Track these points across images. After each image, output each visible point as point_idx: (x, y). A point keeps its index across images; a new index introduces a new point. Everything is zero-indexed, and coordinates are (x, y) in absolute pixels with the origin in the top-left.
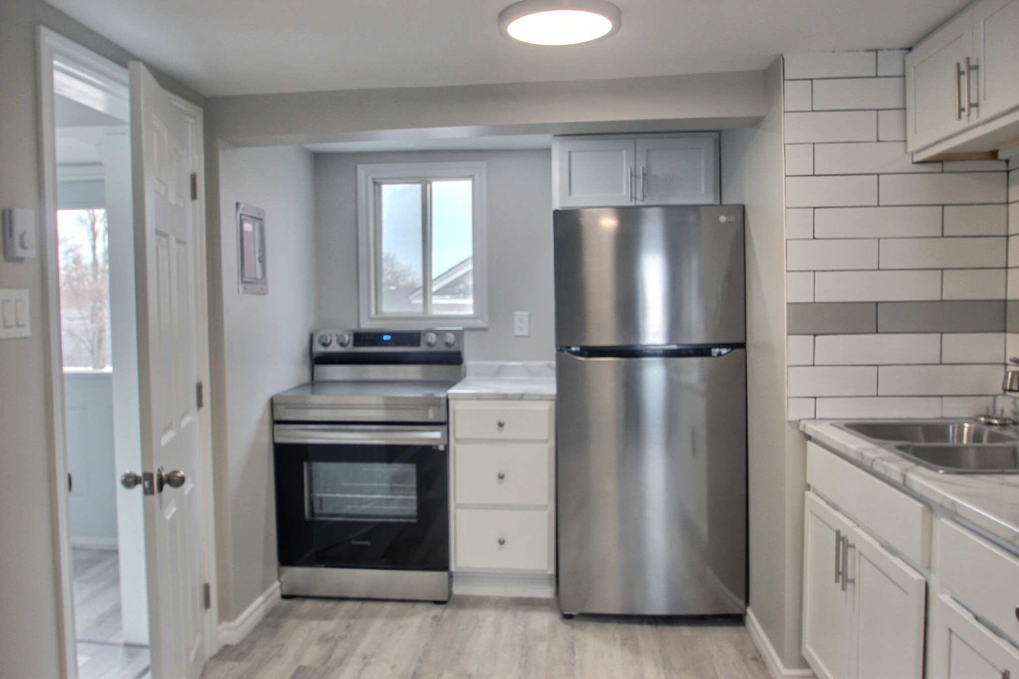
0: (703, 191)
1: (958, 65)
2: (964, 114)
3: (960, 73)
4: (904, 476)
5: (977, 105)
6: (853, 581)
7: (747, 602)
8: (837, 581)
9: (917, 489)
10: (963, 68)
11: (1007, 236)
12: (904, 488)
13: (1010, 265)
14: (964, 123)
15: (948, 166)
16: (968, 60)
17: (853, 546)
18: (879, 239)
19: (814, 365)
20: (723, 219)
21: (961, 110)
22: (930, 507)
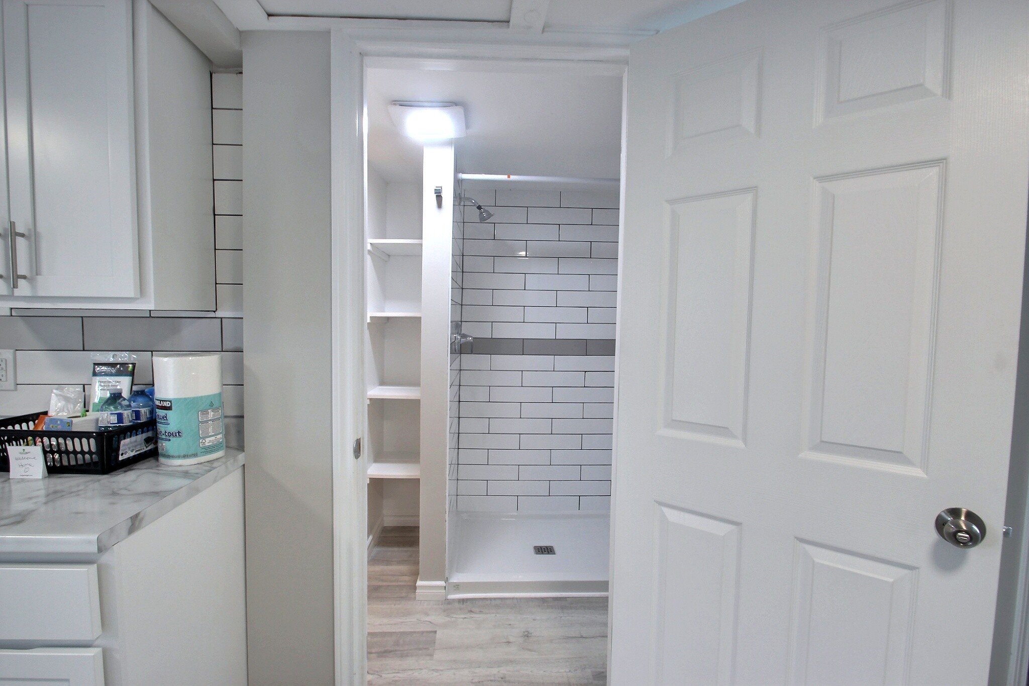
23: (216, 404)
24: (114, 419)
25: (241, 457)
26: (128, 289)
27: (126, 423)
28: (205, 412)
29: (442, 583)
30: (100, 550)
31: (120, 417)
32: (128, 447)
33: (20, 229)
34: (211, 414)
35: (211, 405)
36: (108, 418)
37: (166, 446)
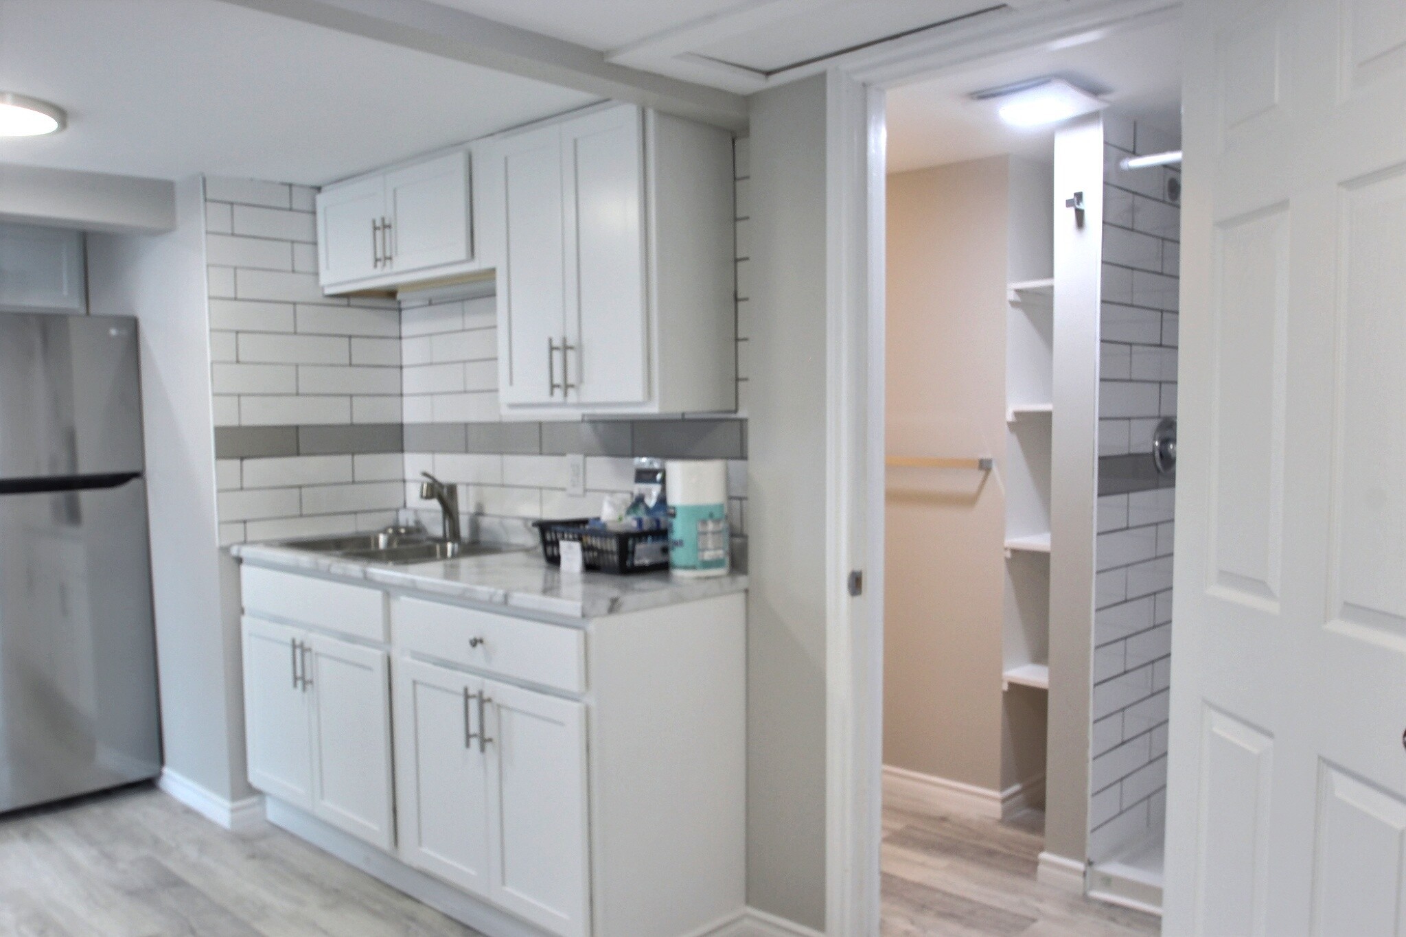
0: (65, 293)
1: (374, 222)
2: (379, 264)
3: (375, 228)
4: (365, 573)
5: (390, 258)
6: (311, 682)
7: (162, 761)
8: (295, 685)
9: (378, 579)
10: (378, 224)
11: (401, 367)
12: (367, 582)
13: (405, 391)
14: (378, 271)
15: (353, 301)
16: (383, 220)
17: (310, 650)
18: (297, 366)
19: (242, 489)
20: (113, 332)
21: (377, 260)
22: (389, 591)
23: (717, 515)
24: (635, 524)
25: (742, 581)
26: (637, 394)
27: (646, 527)
28: (704, 522)
29: (1080, 866)
30: (584, 616)
31: (640, 522)
32: (644, 553)
33: (570, 343)
34: (711, 526)
35: (711, 516)
36: (630, 523)
37: (677, 556)
